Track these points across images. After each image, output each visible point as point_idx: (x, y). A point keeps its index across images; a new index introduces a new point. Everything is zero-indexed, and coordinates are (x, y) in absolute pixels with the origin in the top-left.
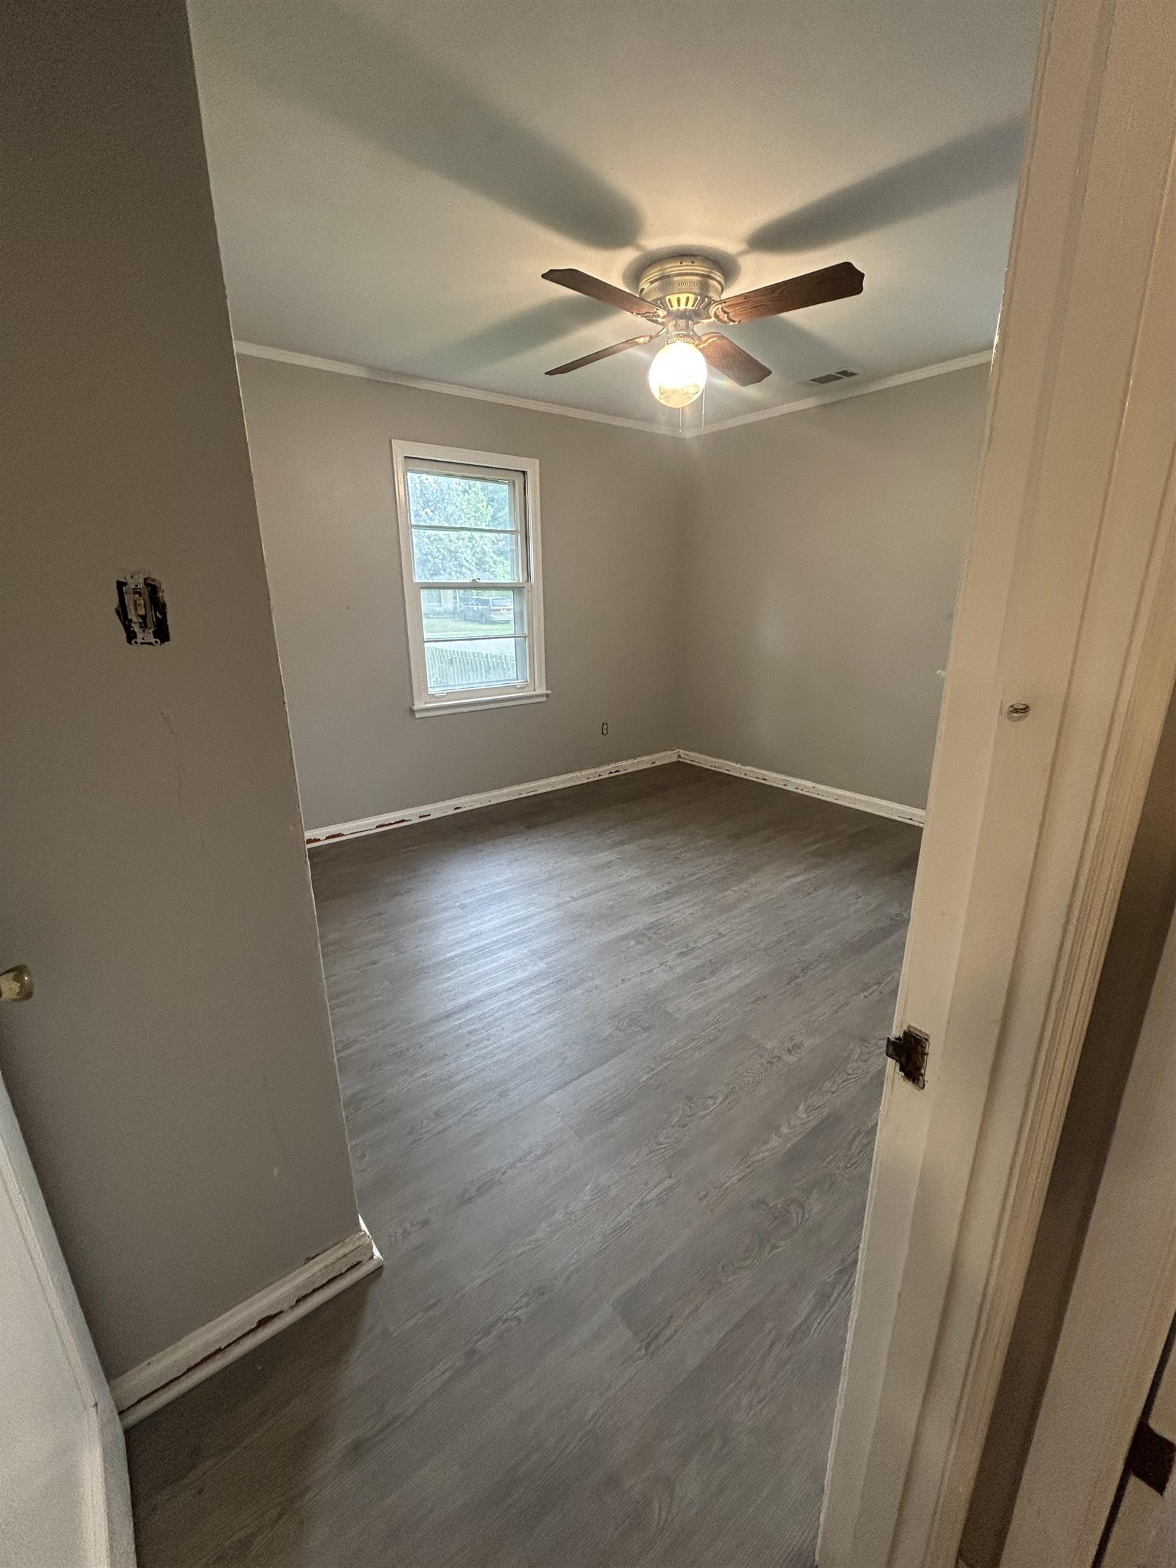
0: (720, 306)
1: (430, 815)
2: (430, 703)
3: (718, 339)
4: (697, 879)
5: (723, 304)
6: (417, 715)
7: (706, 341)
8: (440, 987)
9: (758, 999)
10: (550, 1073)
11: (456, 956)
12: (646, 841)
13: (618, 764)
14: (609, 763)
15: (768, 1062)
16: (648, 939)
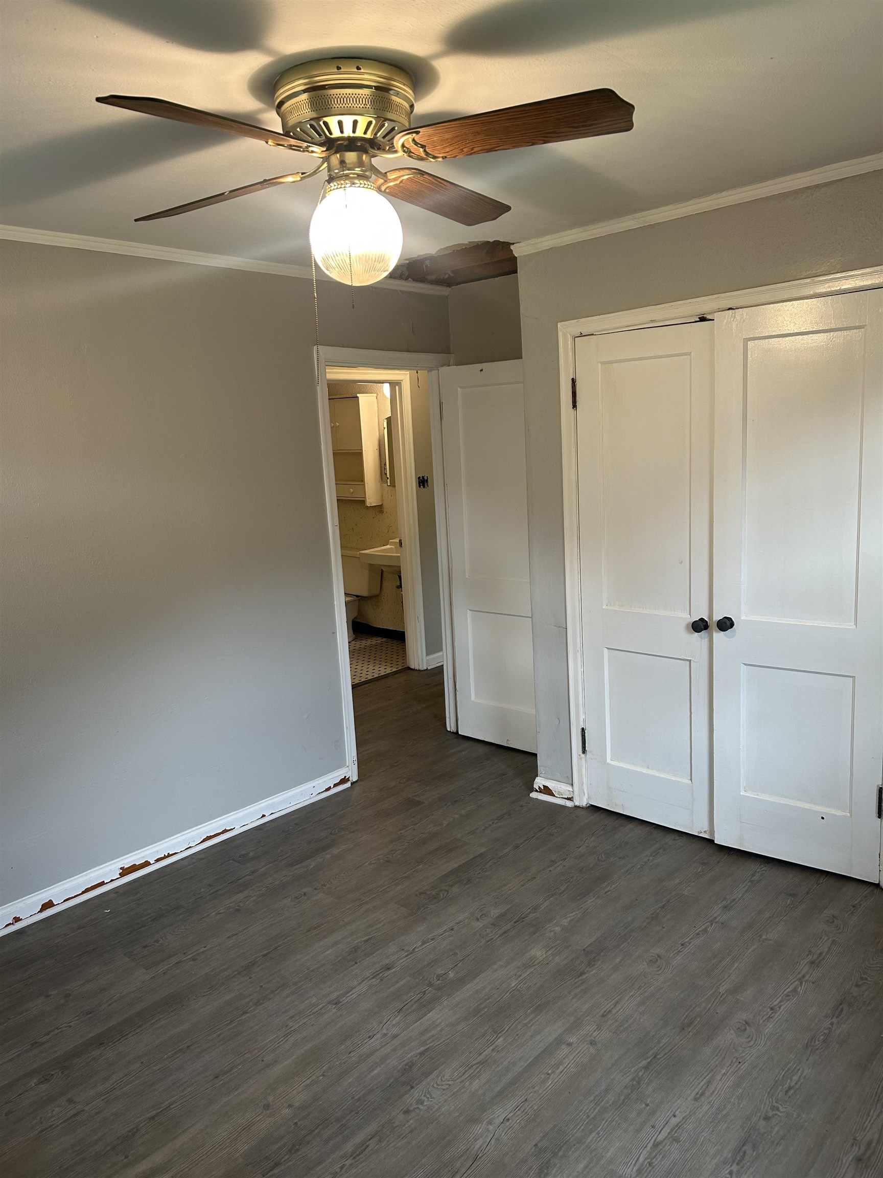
4: (352, 1135)
16: (433, 982)
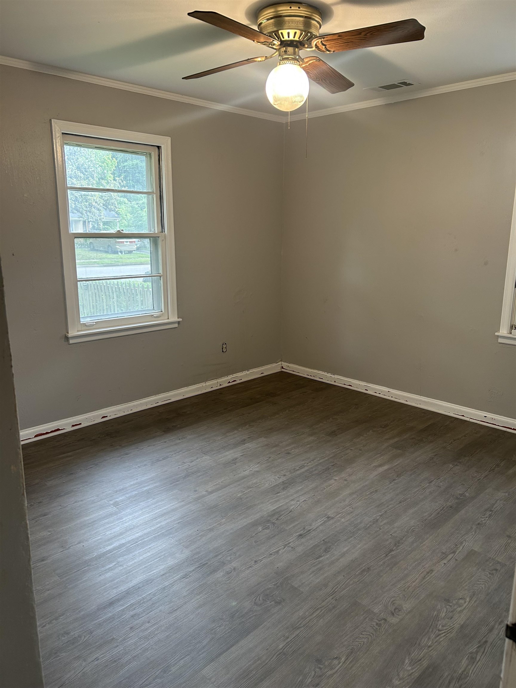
0: (320, 40)
1: (80, 424)
2: (81, 331)
3: (316, 61)
4: (306, 471)
5: (322, 39)
6: (71, 341)
7: (307, 62)
8: (102, 578)
9: (364, 570)
10: (204, 647)
11: (114, 549)
12: (263, 439)
13: (235, 375)
14: (227, 375)
15: (377, 624)
16: (272, 525)
